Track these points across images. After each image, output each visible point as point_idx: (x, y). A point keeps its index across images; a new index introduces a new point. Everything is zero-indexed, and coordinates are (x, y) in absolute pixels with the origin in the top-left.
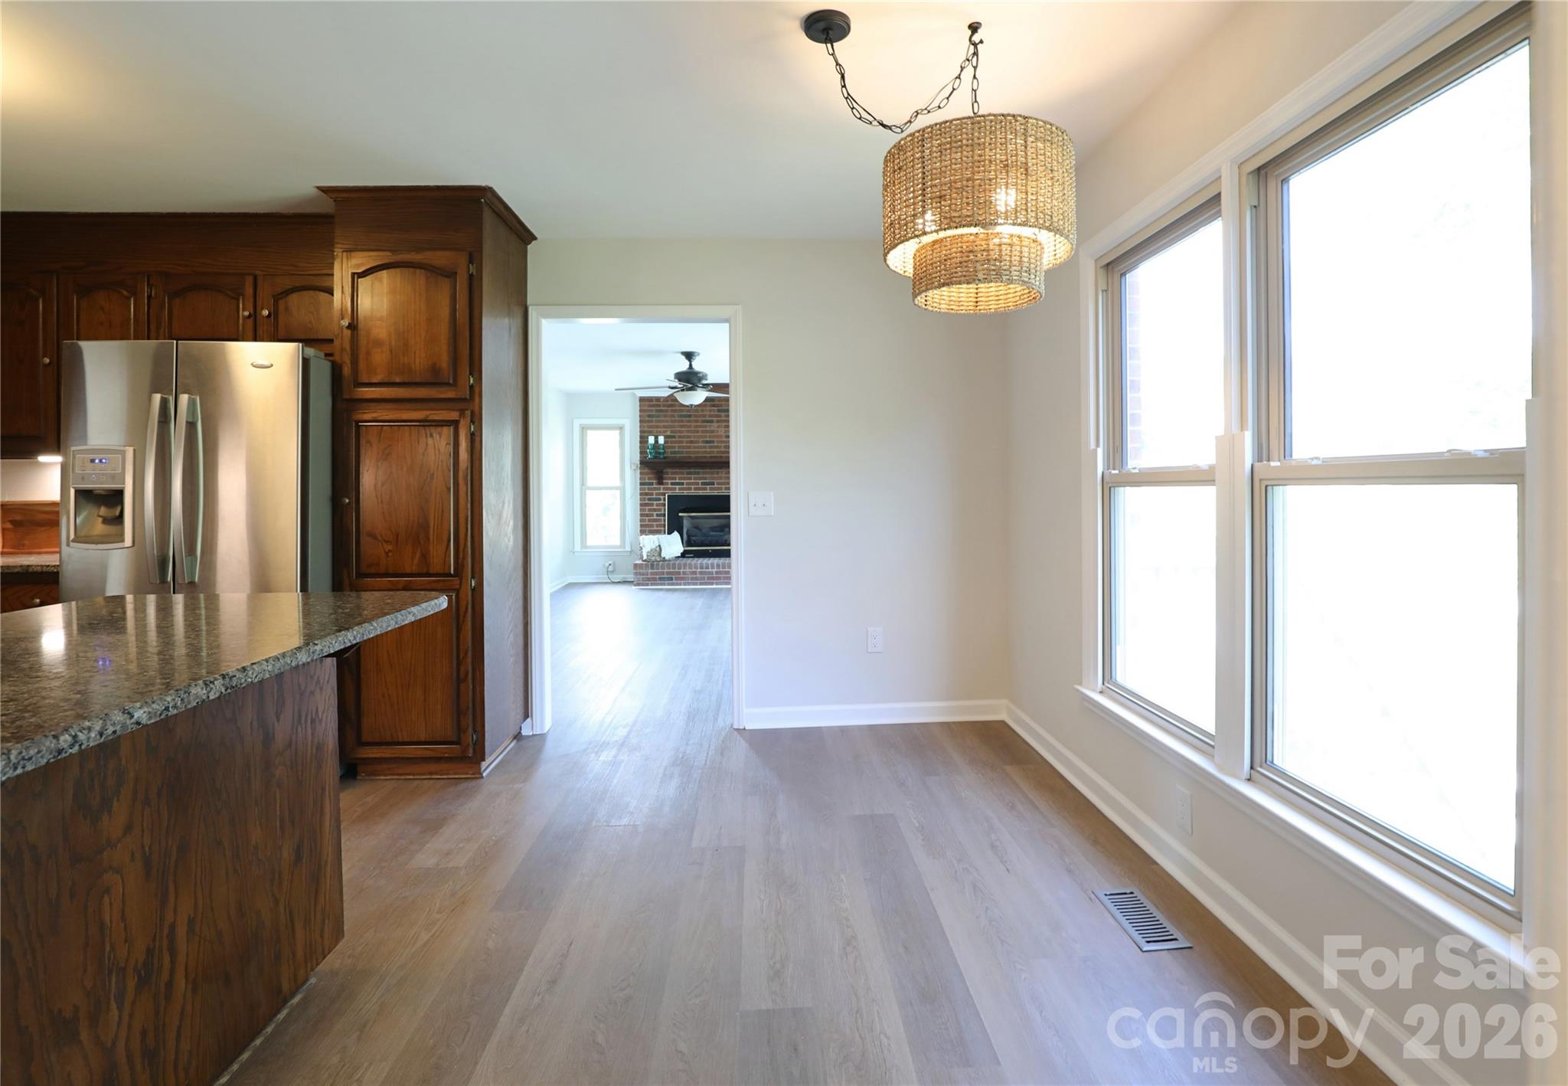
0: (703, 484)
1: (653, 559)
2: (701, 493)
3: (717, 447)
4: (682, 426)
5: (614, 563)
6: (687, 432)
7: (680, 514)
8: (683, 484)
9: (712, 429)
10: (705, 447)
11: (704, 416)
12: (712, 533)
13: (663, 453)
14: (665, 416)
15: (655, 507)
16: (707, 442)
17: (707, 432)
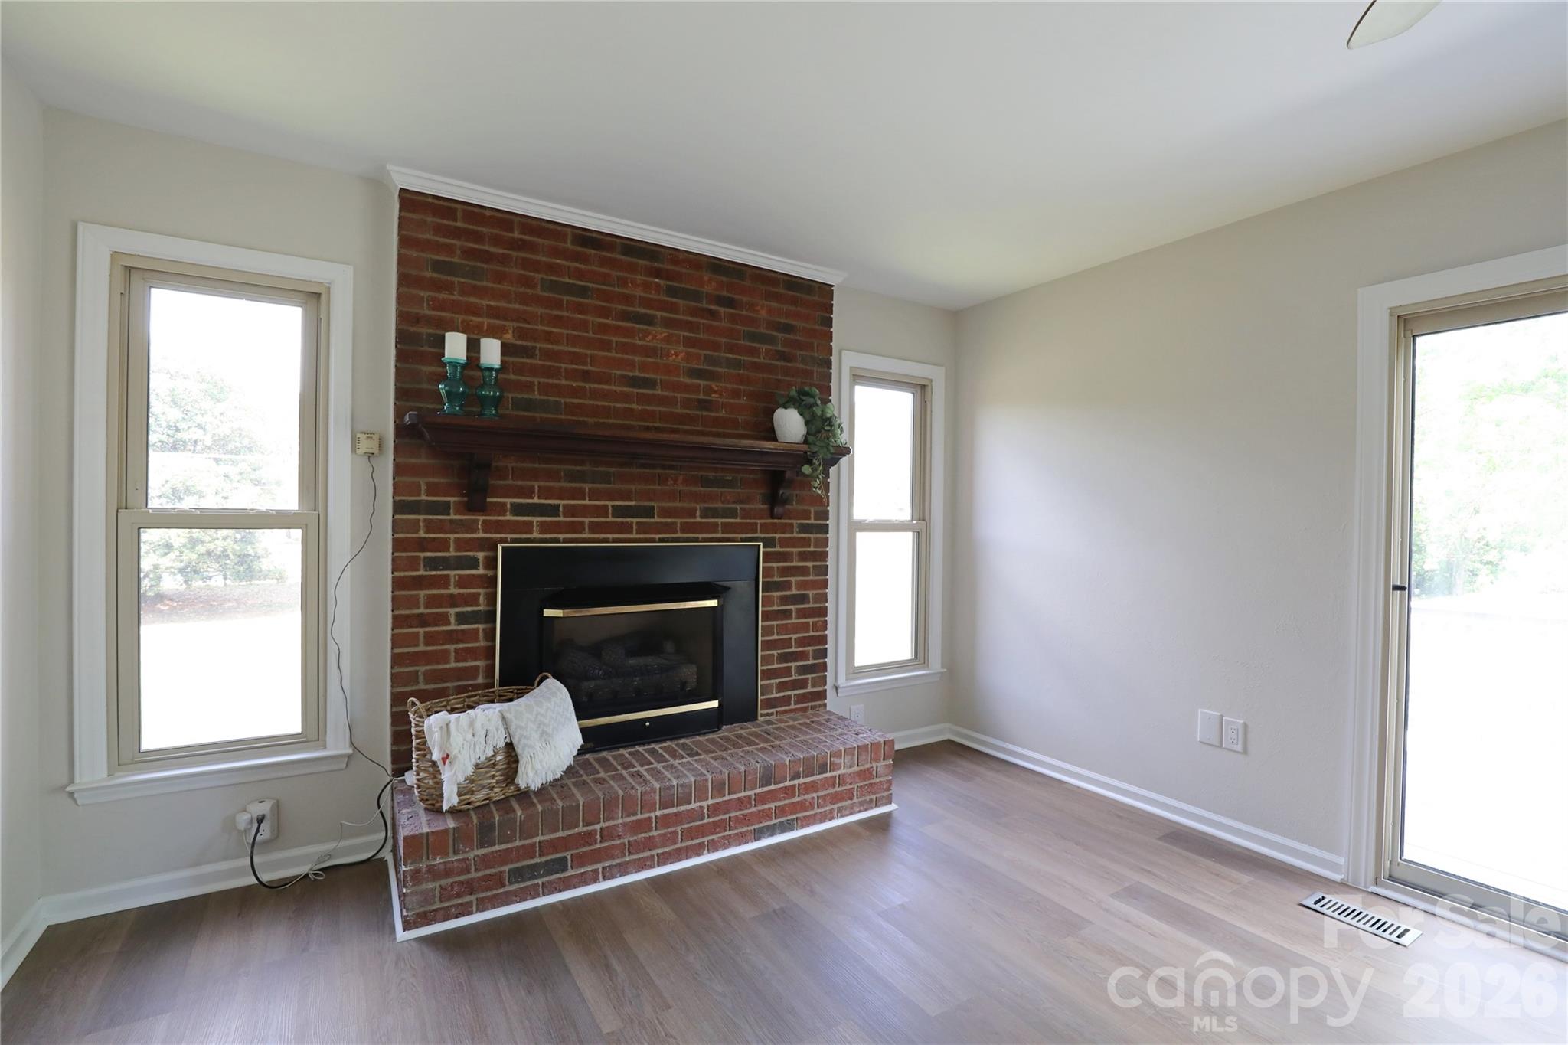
0: (619, 511)
1: (479, 797)
2: (612, 541)
3: (662, 401)
4: (558, 321)
5: (277, 807)
6: (572, 340)
7: (547, 613)
8: (554, 510)
9: (649, 342)
10: (627, 398)
11: (627, 299)
12: (633, 662)
13: (497, 402)
14: (500, 277)
15: (453, 590)
16: (634, 382)
17: (634, 349)
